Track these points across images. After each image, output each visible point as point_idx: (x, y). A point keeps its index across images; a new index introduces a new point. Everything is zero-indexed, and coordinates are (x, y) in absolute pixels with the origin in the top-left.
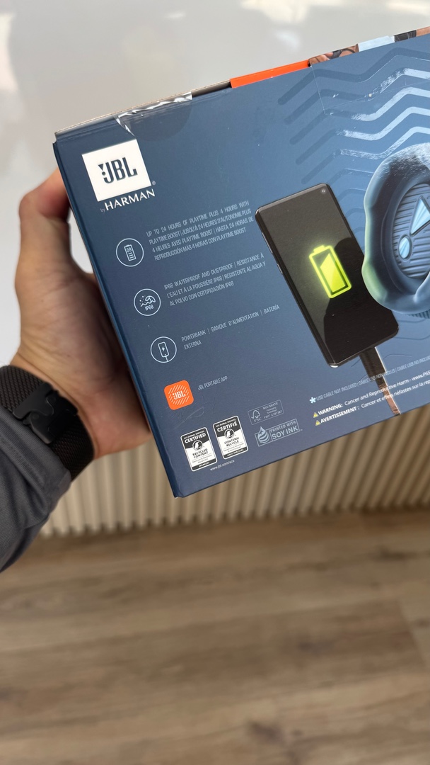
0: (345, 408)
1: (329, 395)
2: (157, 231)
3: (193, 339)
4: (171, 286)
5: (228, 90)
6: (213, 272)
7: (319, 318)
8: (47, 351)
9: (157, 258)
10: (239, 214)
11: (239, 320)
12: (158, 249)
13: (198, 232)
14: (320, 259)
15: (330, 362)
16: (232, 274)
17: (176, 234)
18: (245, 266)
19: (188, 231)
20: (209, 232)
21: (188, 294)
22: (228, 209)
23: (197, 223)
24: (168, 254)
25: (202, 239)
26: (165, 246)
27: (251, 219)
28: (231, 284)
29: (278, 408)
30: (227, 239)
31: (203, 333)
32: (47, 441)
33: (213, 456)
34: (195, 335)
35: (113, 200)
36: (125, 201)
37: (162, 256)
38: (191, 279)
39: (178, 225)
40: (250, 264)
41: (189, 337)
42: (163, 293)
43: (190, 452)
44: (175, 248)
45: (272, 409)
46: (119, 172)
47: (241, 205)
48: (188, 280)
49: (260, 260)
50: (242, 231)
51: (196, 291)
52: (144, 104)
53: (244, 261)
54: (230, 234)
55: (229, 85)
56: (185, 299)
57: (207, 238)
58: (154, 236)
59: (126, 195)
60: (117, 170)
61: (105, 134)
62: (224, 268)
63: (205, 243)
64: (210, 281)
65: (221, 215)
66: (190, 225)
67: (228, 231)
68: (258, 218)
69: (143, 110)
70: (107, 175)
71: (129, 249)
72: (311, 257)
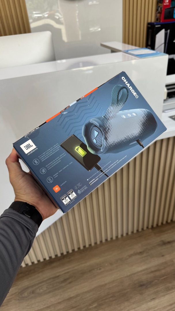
0: (96, 179)
1: (91, 177)
2: (40, 156)
3: (56, 175)
4: (47, 166)
5: (46, 123)
6: (55, 160)
7: (82, 161)
8: (23, 194)
9: (42, 161)
10: (57, 146)
11: (65, 168)
12: (42, 159)
13: (49, 153)
14: (77, 149)
15: (88, 170)
16: (60, 159)
17: (45, 155)
18: (62, 156)
19: (47, 153)
20: (52, 152)
21: (51, 166)
22: (54, 146)
23: (48, 151)
24: (44, 159)
25: (51, 154)
26: (43, 158)
27: (60, 147)
28: (60, 161)
29: (80, 184)
30: (56, 152)
31: (58, 173)
32: (30, 217)
33: (69, 200)
34: (56, 174)
35: (29, 153)
36: (32, 152)
37: (43, 160)
38: (51, 163)
39: (45, 153)
40: (63, 155)
41: (55, 175)
42: (46, 168)
43: (64, 201)
44: (45, 158)
45: (79, 185)
46: (29, 147)
47: (57, 145)
48: (50, 163)
49: (65, 154)
50: (58, 149)
51: (53, 165)
52: (29, 132)
53: (61, 155)
54: (56, 151)
55: (46, 122)
56: (51, 167)
57: (51, 153)
58: (40, 157)
59: (32, 151)
60: (28, 146)
61: (23, 140)
62: (57, 158)
63: (51, 155)
64: (55, 162)
65: (53, 148)
66: (47, 152)
67: (56, 150)
68: (61, 146)
69: (30, 133)
70: (27, 148)
71: (36, 161)
72: (75, 150)
